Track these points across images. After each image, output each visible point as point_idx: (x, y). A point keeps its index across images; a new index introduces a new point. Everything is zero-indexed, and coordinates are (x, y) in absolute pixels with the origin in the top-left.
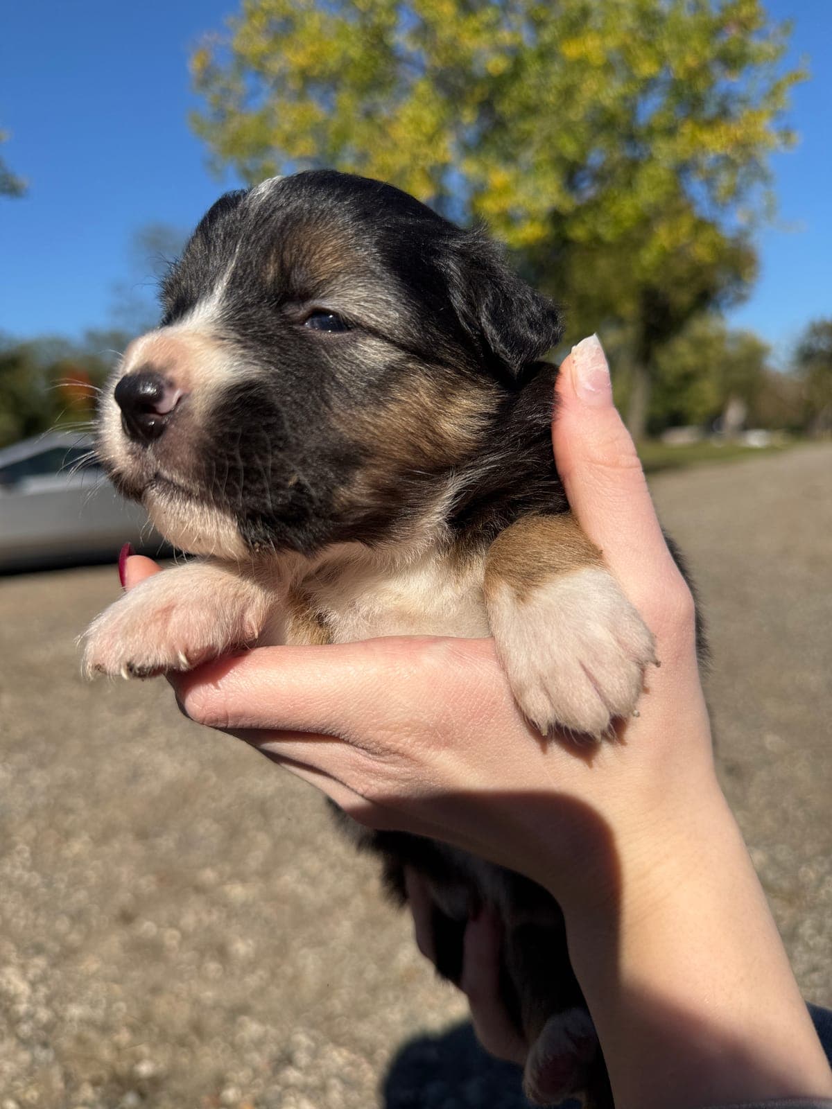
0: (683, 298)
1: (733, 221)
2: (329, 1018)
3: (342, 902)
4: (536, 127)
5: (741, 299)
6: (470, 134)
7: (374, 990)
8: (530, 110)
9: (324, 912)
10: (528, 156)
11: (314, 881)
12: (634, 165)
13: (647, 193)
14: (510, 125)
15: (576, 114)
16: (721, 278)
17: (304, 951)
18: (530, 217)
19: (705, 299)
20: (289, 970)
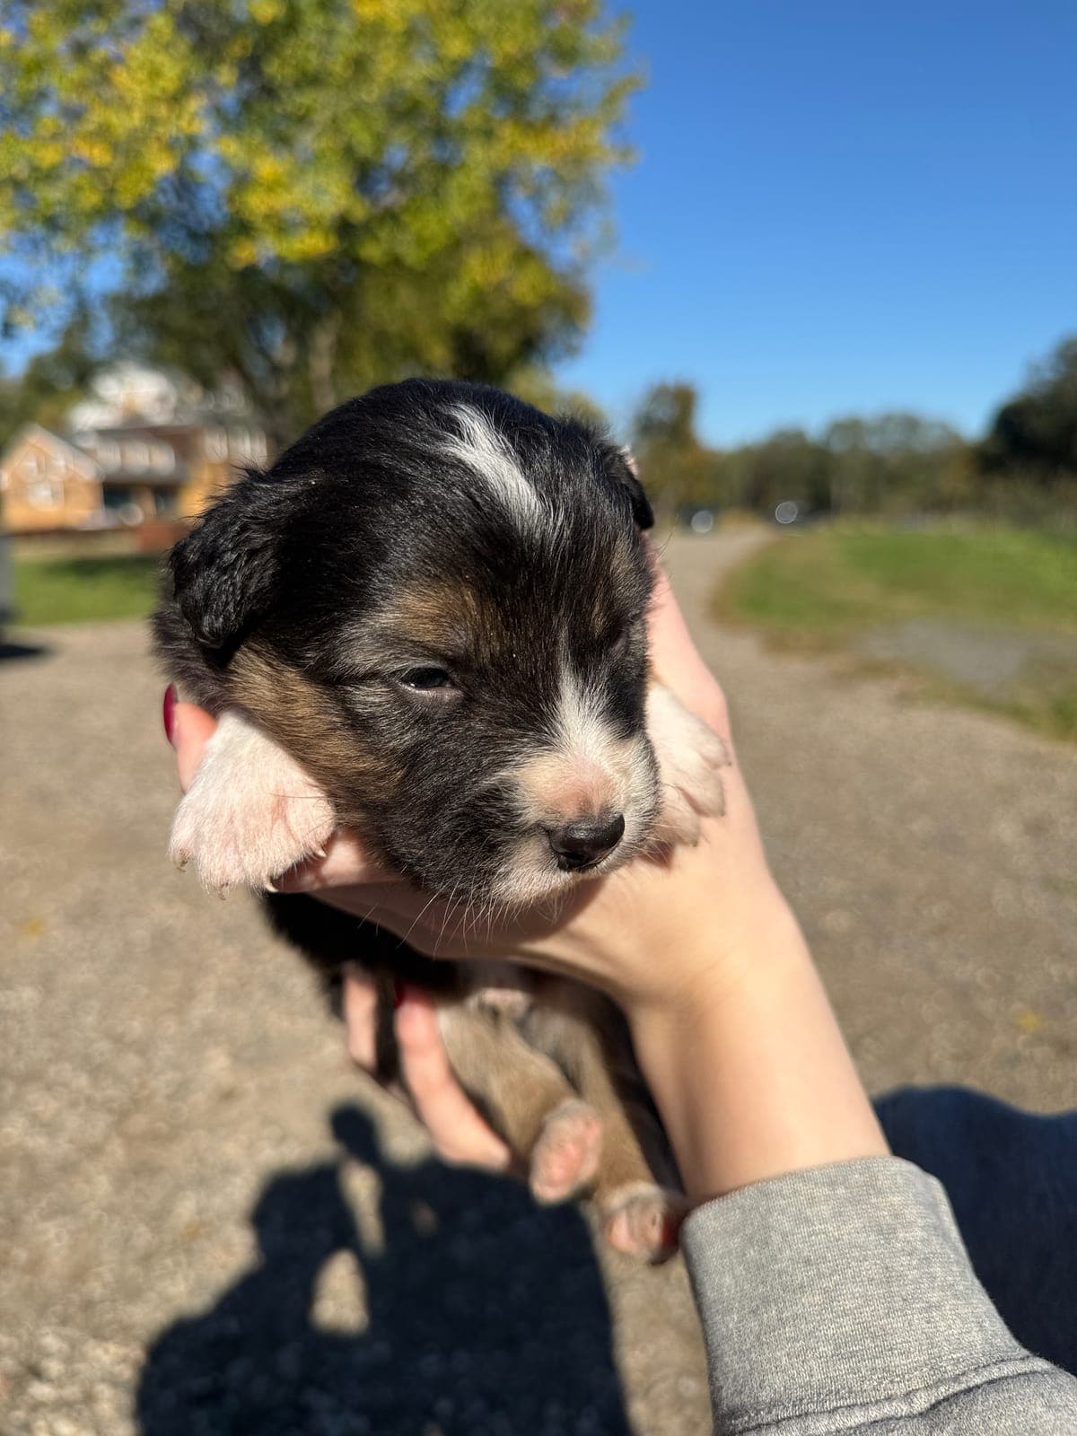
0: (503, 345)
1: (565, 251)
2: (88, 1305)
3: (95, 1151)
4: (321, 103)
5: (572, 351)
6: (229, 99)
7: (147, 1259)
8: (312, 80)
9: (67, 1168)
10: (308, 140)
11: (50, 1128)
12: (443, 169)
13: (458, 209)
14: (284, 96)
15: (371, 94)
16: (550, 324)
17: (41, 1226)
18: (311, 223)
19: (530, 347)
20: (21, 1255)
